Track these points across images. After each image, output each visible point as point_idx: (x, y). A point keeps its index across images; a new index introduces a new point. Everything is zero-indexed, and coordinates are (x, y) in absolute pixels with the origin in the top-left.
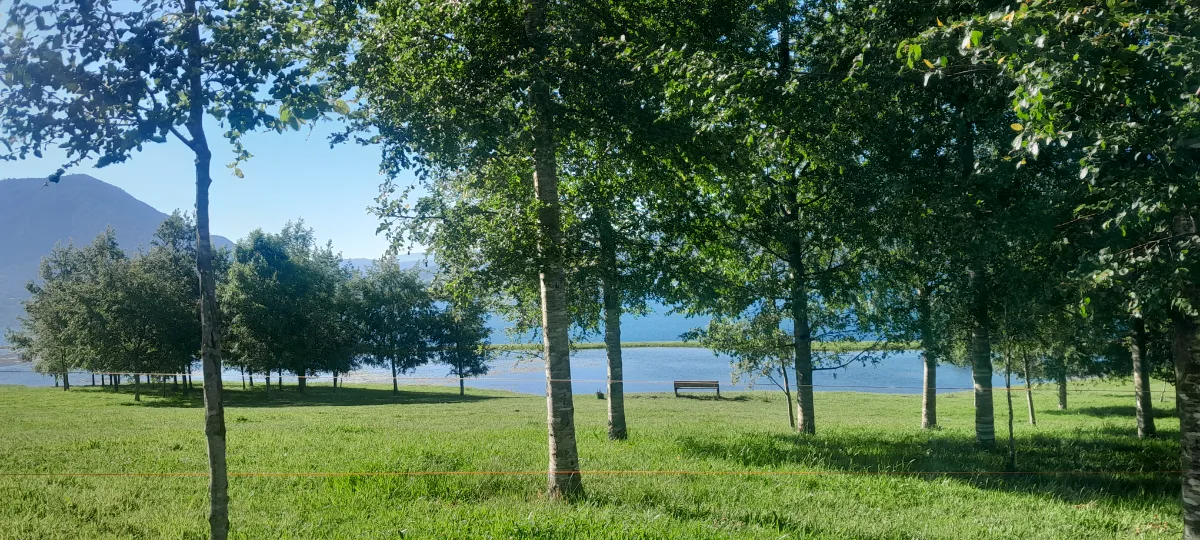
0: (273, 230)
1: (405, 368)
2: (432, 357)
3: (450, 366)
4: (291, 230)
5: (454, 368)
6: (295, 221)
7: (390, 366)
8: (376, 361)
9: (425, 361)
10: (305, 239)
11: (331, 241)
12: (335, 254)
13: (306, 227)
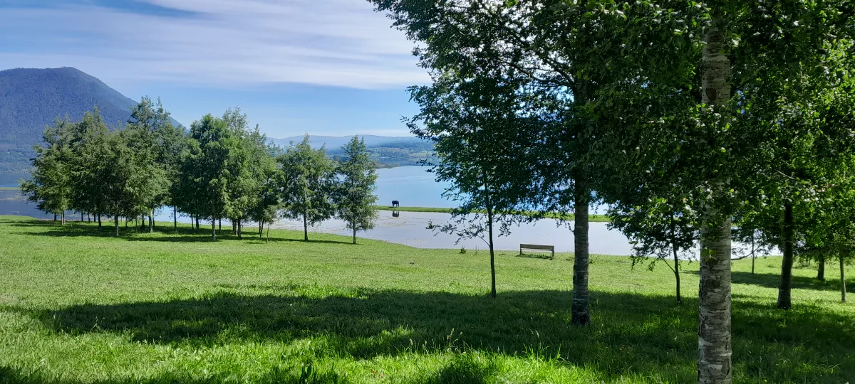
0: (217, 115)
1: (313, 221)
2: (333, 214)
3: (347, 222)
4: (230, 116)
5: (349, 223)
6: (233, 110)
7: (303, 220)
8: (291, 215)
9: (327, 217)
10: (241, 123)
11: (257, 126)
12: (261, 135)
13: (241, 113)
